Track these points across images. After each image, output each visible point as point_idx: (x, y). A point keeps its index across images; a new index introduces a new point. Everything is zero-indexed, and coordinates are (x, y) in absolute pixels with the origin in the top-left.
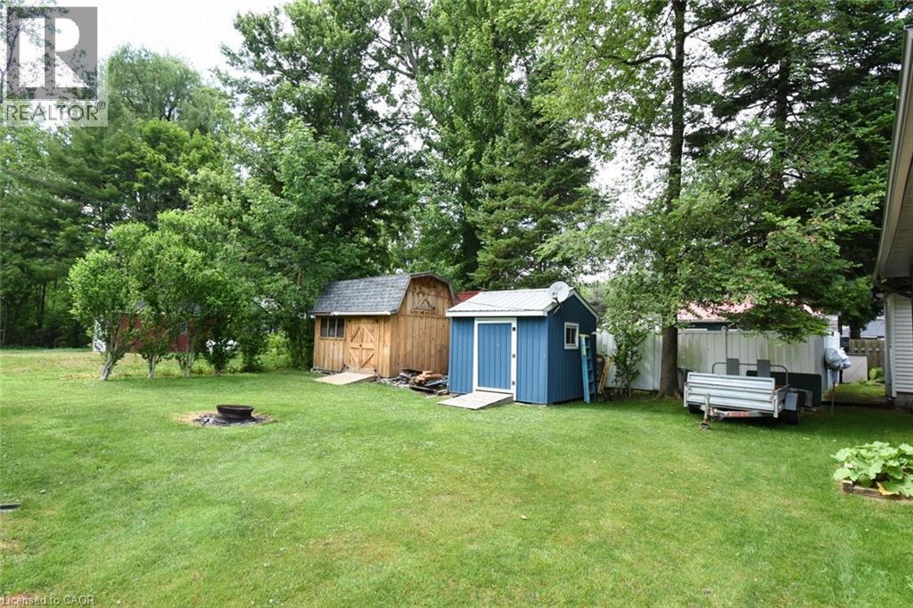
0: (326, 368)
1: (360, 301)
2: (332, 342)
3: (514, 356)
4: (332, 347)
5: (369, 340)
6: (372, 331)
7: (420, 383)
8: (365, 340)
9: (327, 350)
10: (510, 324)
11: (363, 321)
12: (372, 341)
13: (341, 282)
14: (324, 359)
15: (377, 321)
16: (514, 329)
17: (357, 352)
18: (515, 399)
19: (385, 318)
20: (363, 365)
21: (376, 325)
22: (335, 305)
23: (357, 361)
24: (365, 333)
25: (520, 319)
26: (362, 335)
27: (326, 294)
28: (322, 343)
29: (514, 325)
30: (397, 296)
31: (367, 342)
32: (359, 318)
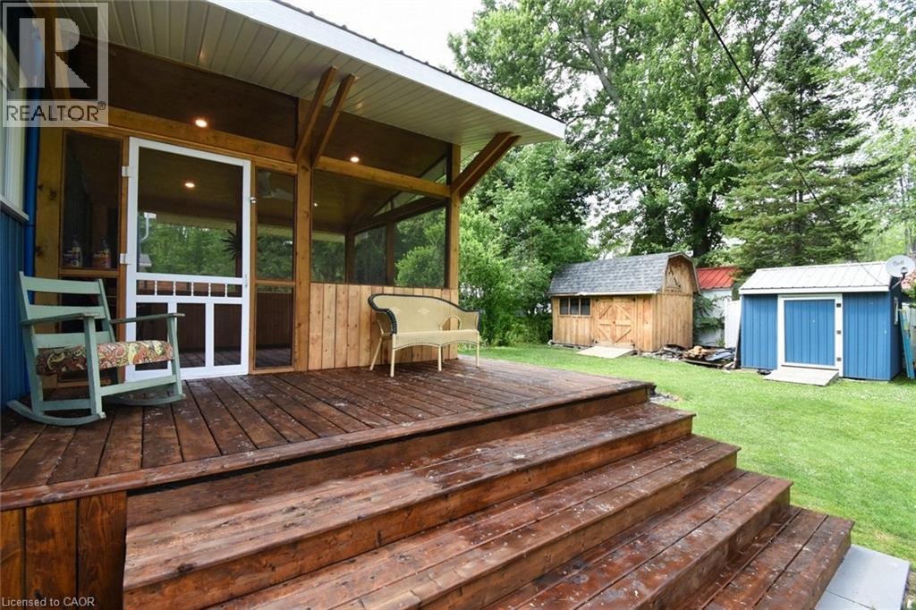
0: (568, 342)
1: (608, 281)
2: (574, 320)
3: (839, 332)
4: (575, 324)
5: (624, 317)
6: (627, 309)
7: (696, 358)
8: (618, 316)
9: (568, 327)
10: (834, 300)
11: (615, 300)
12: (627, 318)
13: (577, 265)
14: (566, 334)
15: (634, 300)
16: (839, 305)
17: (609, 329)
18: (841, 375)
19: (646, 297)
20: (616, 340)
21: (633, 303)
22: (575, 286)
23: (608, 335)
24: (619, 311)
25: (846, 295)
26: (614, 313)
27: (562, 277)
28: (563, 321)
29: (839, 300)
30: (656, 275)
31: (621, 319)
32: (611, 297)
